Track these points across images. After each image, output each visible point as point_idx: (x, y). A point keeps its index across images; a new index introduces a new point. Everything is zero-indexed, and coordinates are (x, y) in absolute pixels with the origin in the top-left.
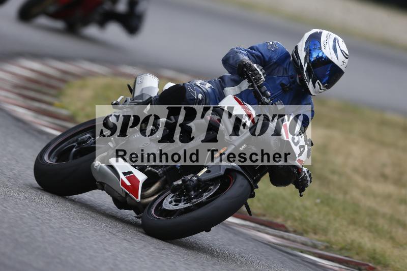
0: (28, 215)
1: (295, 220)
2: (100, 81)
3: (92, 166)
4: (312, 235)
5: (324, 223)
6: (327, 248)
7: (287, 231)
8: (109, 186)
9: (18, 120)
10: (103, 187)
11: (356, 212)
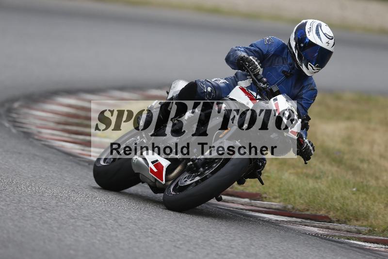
1: (337, 210)
4: (355, 222)
6: (370, 232)
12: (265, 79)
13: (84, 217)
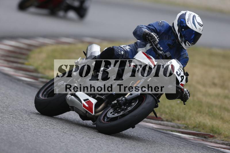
0: (16, 127)
1: (167, 114)
2: (50, 48)
3: (66, 98)
4: (177, 122)
5: (182, 114)
6: (186, 128)
7: (162, 120)
8: (77, 108)
9: (6, 75)
10: (73, 109)
11: (201, 106)
12: (161, 48)
13: (10, 112)
